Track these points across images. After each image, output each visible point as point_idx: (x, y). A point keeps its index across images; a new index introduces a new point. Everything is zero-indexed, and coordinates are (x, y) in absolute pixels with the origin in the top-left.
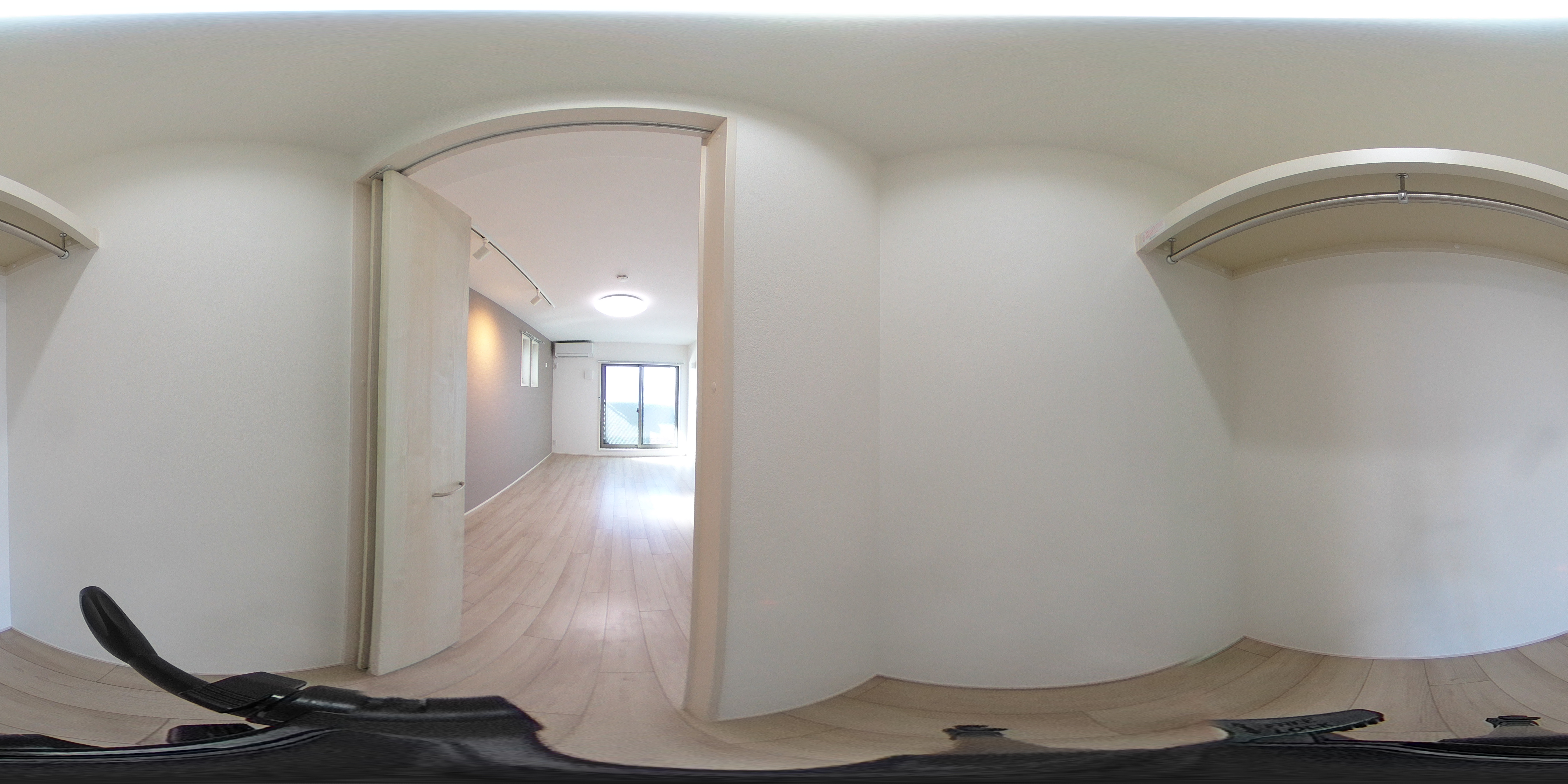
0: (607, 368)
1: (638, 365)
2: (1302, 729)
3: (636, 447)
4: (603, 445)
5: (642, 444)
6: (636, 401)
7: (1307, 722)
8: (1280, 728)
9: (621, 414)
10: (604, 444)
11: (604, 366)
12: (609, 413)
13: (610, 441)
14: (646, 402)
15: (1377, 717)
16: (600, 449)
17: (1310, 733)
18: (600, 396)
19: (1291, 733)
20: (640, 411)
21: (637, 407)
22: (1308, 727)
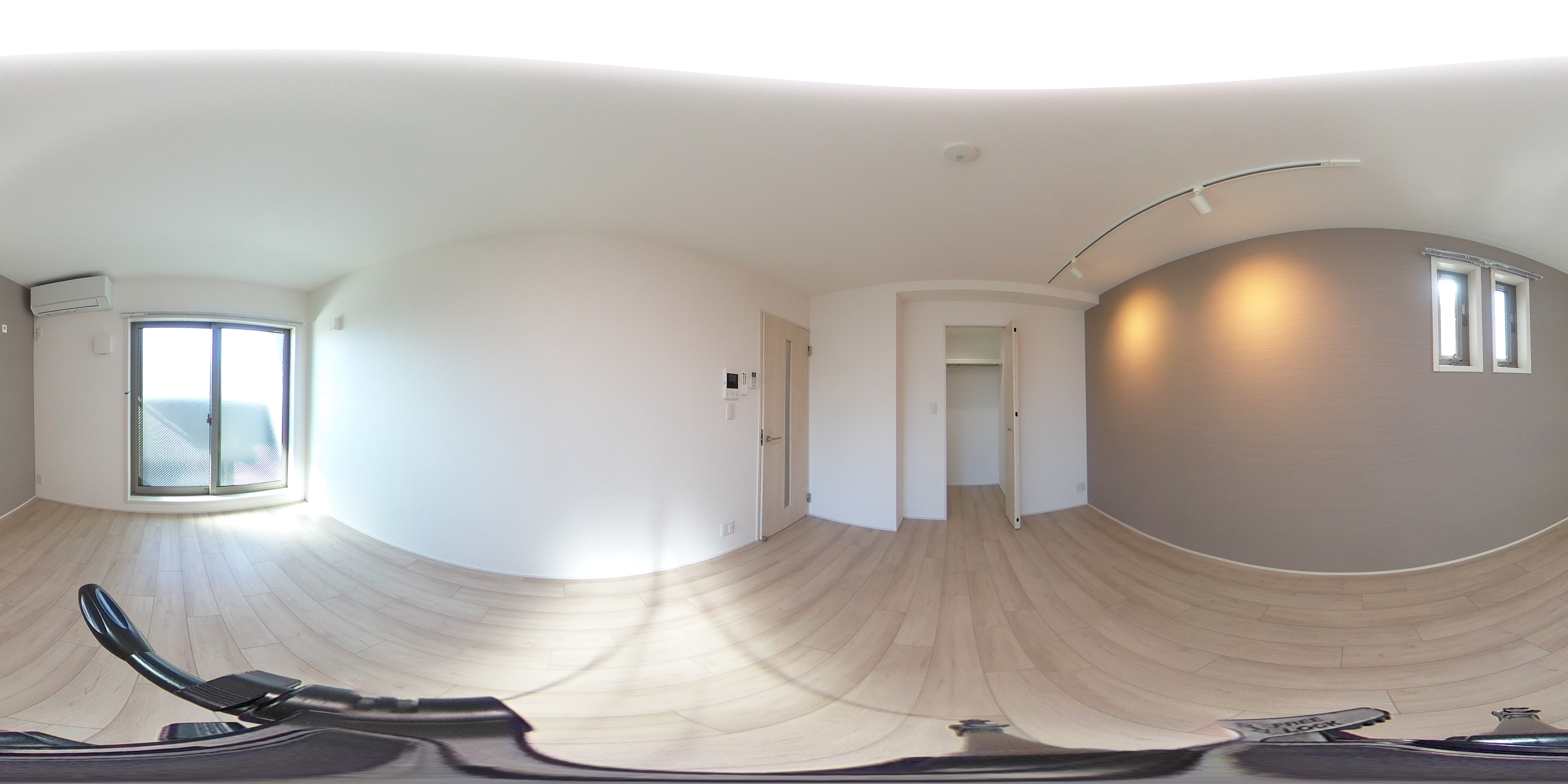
0: (147, 332)
1: (209, 325)
2: (1311, 728)
3: (206, 491)
4: (138, 489)
5: (218, 486)
6: (204, 395)
7: (1313, 720)
8: (1289, 728)
9: (174, 425)
10: (139, 487)
11: (137, 328)
12: (150, 422)
13: (152, 480)
14: (226, 397)
15: (1383, 715)
16: (130, 498)
17: (1321, 732)
18: (129, 389)
19: (1301, 732)
20: (214, 419)
21: (208, 411)
22: (1316, 726)
